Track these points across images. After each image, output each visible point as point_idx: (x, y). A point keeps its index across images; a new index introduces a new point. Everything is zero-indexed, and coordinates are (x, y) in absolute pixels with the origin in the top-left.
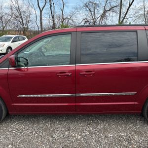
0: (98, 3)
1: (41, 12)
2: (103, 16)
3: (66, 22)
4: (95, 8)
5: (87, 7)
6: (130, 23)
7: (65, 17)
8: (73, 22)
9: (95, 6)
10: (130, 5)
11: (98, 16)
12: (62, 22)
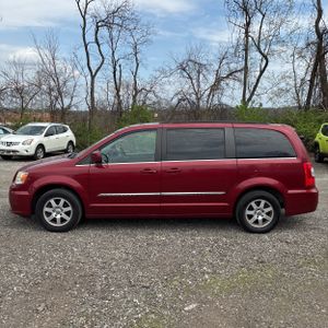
0: (204, 62)
1: (93, 77)
2: (215, 87)
3: (140, 97)
4: (199, 72)
5: (184, 70)
6: (261, 105)
7: (139, 88)
8: (156, 96)
9: (200, 68)
10: (262, 72)
11: (205, 86)
12: (134, 97)
